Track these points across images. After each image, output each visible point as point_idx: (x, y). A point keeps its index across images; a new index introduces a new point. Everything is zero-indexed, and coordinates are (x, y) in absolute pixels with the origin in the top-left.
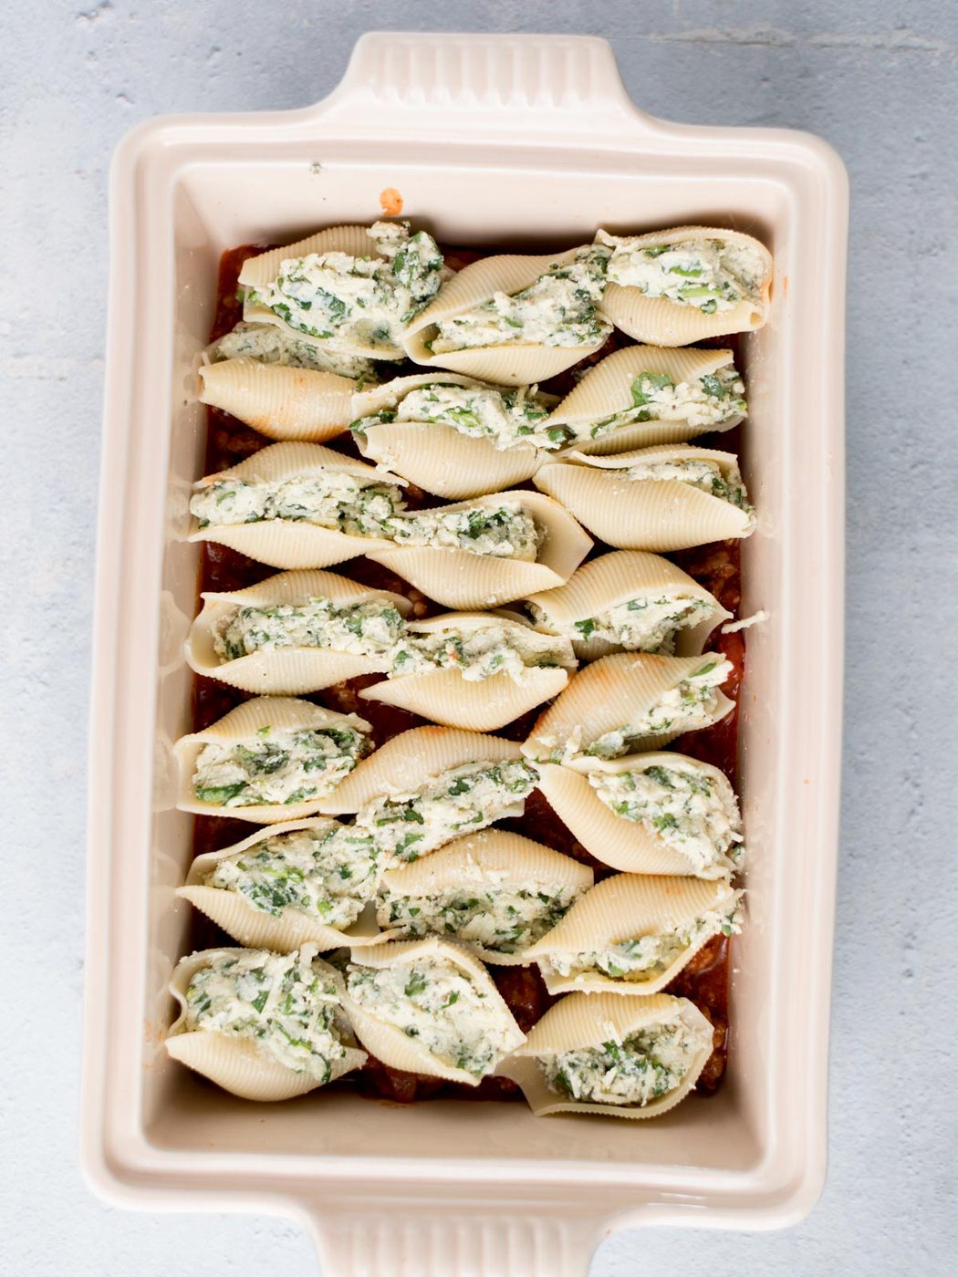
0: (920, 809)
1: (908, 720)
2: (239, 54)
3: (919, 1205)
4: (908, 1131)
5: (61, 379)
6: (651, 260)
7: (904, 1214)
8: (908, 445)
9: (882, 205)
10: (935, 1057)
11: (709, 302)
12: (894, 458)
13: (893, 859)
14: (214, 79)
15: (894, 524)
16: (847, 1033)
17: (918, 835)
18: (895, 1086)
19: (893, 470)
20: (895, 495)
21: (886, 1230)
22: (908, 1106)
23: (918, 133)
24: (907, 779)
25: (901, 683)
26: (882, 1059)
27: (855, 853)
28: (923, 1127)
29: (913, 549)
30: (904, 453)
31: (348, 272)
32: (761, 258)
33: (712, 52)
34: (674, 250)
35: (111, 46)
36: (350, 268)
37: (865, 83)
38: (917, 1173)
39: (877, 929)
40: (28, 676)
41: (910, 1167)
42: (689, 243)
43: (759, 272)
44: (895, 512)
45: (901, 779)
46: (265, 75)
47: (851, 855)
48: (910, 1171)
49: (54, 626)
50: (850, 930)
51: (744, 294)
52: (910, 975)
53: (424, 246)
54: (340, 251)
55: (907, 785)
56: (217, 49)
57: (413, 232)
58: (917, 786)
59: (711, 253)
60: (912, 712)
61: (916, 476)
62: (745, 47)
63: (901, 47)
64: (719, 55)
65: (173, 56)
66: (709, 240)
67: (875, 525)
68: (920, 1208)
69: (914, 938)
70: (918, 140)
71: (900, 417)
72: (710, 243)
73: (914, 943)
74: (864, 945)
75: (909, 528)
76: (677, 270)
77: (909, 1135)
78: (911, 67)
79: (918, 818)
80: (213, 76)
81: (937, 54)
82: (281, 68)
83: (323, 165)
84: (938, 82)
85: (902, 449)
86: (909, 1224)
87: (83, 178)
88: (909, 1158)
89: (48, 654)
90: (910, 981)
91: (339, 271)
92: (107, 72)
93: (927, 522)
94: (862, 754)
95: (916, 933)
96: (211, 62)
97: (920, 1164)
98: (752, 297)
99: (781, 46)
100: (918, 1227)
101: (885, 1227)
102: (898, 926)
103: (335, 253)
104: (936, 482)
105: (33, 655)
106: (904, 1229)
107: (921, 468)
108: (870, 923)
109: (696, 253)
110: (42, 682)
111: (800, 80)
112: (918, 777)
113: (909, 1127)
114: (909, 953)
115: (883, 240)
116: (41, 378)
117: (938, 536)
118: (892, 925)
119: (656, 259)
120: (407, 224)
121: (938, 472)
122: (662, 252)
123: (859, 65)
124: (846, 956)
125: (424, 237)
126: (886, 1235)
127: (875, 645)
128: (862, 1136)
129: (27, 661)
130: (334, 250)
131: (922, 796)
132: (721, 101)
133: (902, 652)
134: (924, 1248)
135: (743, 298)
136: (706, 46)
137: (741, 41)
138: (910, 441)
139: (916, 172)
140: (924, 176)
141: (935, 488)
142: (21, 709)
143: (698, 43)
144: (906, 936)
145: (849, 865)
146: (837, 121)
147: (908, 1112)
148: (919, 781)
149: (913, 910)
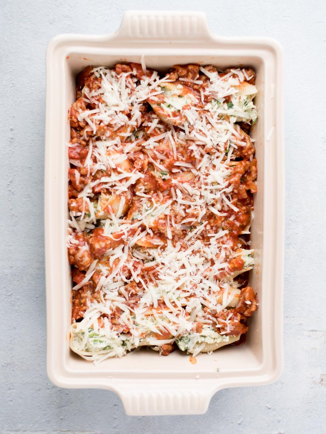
0: (9, 183)
1: (13, 212)
2: (232, 423)
3: (7, 55)
4: (11, 79)
5: (287, 317)
6: (109, 345)
7: (12, 52)
8: (14, 301)
9: (23, 379)
10: (3, 103)
11: (90, 332)
12: (18, 297)
13: (17, 167)
14: (240, 415)
15: (18, 275)
16: (31, 111)
17: (9, 175)
18: (16, 94)
19: (19, 293)
20: (18, 285)
21: (18, 47)
22: (11, 87)
23: (12, 403)
24: (13, 193)
25: (15, 224)
26: (20, 102)
27: (30, 169)
28: (6, 80)
29: (12, 267)
30: (15, 298)
31: (207, 337)
32: (74, 346)
33: (79, 428)
34: (102, 348)
35: (273, 424)
36: (206, 338)
37: (29, 419)
38: (8, 65)
39: (22, 144)
40: (296, 222)
41: (11, 67)
42: (97, 350)
43: (74, 342)
44: (18, 279)
45: (15, 192)
46: (224, 416)
47: (31, 168)
48: (10, 66)
49: (288, 238)
50: (31, 144)
51: (79, 335)
52: (11, 129)
53: (183, 346)
54: (209, 344)
55: (13, 191)
56: (239, 424)
57: (186, 351)
58: (10, 191)
59: (90, 347)
60: (12, 215)
61: (11, 291)
62: (69, 430)
63: (17, 431)
64: (77, 427)
65: (253, 421)
66: (91, 352)
67: (24, 275)
68: (7, 54)
69: (10, 141)
70: (12, 401)
71: (17, 310)
72: (90, 351)
73: (10, 140)
74: (26, 139)
75: (13, 274)
76: (101, 342)
77: (11, 78)
78: (14, 425)
79: (9, 180)
80: (240, 416)
81: (5, 429)
82: (219, 419)
83: (216, 371)
84: (5, 420)
85: (16, 300)
86: (11, 49)
87: (281, 381)
88: (11, 70)
89: (290, 229)
90: (12, 127)
91: (210, 337)
92: (274, 416)
93: (7, 276)
94: (28, 201)
95: (9, 143)
96: (241, 420)
97: (7, 68)
98: (76, 334)
99: (57, 430)
100: (8, 48)
101: (18, 48)
102: (15, 145)
103: (211, 343)
104: (4, 289)
105: (294, 229)
106: (12, 48)
107: (9, 294)
108: (24, 146)
109: (95, 347)
110: (292, 220)
111: (51, 419)
112: (9, 193)
113: (11, 80)
114: (11, 136)
115: (22, 368)
116: (294, 317)
117: (3, 272)
118: (17, 145)
119: (108, 345)
120: (188, 353)
121: (4, 293)
122: (106, 347)
123: (31, 425)
124: (32, 135)
125: (183, 349)
126: (19, 46)
127: (24, 236)
128: (26, 77)
129: (296, 227)
130: (211, 344)
131: (8, 187)
132: (76, 412)
133: (15, 234)
134: (6, 42)
135: (79, 333)
136: (81, 429)
137: (70, 432)
138: (13, 303)
139: (12, 390)
140: (9, 389)
141: (5, 287)
142: (298, 211)
143: (84, 431)
144: (13, 142)
145: (32, 165)
146: (38, 406)
147: (11, 85)
148: (9, 192)
149: (10, 150)
